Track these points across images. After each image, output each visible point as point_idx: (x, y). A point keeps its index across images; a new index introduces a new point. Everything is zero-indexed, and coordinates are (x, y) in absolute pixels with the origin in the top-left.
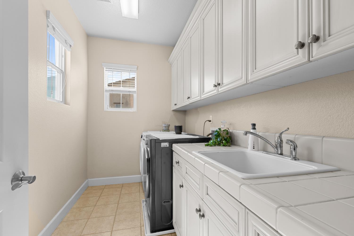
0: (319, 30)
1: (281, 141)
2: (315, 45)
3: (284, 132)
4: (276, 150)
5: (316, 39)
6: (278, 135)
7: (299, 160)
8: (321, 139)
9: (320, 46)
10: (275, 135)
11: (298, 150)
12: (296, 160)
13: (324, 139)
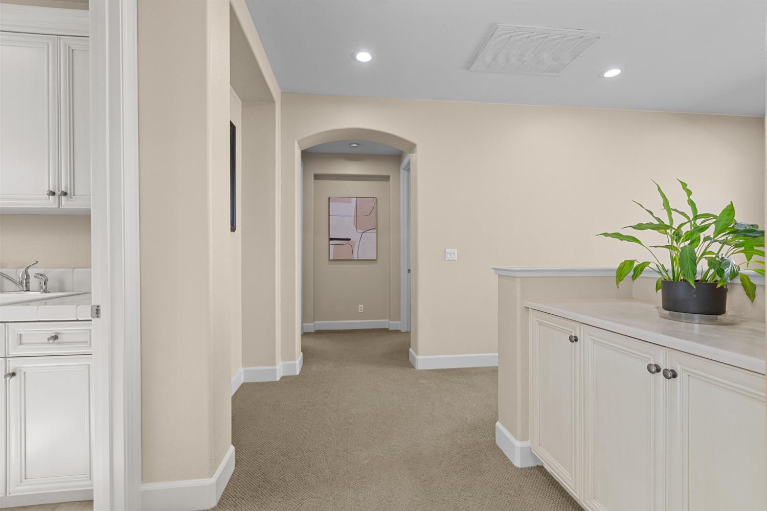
0: (66, 187)
1: (28, 276)
2: (63, 198)
3: (31, 267)
4: (20, 286)
5: (65, 194)
6: (24, 270)
7: (49, 292)
8: (71, 270)
9: (68, 200)
10: (17, 271)
11: (48, 283)
12: (46, 293)
13: (75, 270)
